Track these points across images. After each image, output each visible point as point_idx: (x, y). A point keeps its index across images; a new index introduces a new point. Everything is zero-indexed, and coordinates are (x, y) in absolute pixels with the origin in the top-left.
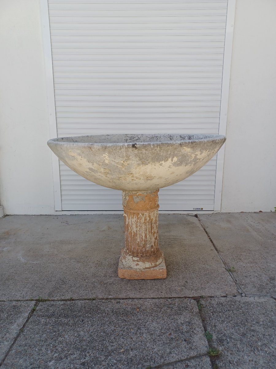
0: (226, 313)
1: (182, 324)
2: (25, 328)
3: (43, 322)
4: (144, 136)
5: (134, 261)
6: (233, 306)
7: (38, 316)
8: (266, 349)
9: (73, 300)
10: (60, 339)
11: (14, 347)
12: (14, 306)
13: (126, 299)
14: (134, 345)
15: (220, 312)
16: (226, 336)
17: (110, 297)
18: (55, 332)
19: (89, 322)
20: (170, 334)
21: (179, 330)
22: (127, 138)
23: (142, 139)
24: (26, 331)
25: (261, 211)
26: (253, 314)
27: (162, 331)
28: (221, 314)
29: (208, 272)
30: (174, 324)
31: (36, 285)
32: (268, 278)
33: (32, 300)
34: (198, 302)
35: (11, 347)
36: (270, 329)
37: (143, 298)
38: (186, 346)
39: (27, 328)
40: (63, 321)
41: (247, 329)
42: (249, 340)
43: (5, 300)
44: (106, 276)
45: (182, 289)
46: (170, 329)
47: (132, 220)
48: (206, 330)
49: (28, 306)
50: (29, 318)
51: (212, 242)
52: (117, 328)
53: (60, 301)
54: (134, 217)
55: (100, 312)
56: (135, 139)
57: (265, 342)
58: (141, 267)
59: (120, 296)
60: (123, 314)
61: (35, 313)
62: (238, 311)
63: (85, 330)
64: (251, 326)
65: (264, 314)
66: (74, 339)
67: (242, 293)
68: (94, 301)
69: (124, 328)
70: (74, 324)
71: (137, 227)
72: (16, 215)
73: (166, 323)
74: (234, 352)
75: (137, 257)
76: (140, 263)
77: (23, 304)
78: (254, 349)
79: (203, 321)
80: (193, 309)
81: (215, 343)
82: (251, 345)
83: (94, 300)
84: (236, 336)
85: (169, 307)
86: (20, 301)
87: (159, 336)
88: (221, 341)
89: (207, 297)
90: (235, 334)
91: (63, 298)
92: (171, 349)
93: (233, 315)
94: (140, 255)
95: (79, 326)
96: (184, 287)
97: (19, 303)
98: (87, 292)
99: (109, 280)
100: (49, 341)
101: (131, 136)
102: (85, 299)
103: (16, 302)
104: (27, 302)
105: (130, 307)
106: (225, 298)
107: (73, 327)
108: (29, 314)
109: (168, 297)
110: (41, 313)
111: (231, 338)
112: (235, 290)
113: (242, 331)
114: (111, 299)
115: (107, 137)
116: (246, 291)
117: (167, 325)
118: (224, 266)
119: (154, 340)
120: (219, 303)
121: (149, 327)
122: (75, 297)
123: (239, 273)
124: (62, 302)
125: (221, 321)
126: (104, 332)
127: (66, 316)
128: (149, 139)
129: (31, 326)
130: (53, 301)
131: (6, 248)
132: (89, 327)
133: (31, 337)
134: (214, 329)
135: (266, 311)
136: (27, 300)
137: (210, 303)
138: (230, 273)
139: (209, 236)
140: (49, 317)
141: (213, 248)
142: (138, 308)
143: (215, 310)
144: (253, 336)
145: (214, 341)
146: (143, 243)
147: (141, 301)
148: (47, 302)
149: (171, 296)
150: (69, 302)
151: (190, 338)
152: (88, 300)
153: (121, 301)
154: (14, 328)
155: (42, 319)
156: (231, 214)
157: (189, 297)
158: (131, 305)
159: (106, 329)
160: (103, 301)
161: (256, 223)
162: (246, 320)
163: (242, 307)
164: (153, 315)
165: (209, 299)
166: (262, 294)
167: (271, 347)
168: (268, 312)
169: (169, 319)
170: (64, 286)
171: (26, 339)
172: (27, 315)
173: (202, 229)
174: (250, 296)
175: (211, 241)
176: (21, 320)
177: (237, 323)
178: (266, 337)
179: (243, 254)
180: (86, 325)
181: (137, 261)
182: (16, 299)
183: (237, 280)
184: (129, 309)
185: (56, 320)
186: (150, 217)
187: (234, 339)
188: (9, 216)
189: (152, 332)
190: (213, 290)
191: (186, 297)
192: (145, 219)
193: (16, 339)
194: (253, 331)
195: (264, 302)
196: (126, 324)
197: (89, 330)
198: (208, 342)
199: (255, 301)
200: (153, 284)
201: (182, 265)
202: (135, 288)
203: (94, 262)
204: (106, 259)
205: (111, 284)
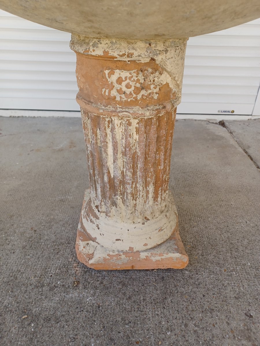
44: (43, 286)
173: (240, 150)
200: (160, 323)
201: (224, 249)
202: (112, 340)
203: (22, 234)
204: (52, 223)
205: (48, 320)
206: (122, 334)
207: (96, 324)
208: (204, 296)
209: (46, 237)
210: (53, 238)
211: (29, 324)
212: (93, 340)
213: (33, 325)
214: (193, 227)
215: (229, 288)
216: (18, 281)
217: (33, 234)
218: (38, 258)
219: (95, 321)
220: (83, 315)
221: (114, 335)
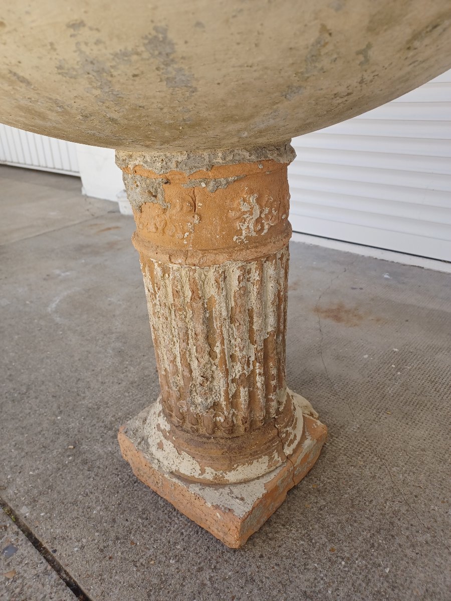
5: (159, 426)
13: (42, 551)
17: (24, 511)
58: (166, 463)
76: (169, 446)
94: (174, 418)
131: (68, 274)
181: (164, 433)
200: (175, 543)
202: (114, 521)
205: (85, 462)
206: (127, 524)
207: (116, 496)
208: (261, 556)
211: (69, 456)
212: (99, 508)
213: (70, 458)
214: (352, 466)
215: (310, 575)
216: (96, 412)
217: (152, 374)
218: (134, 400)
219: (118, 492)
220: (115, 479)
221: (120, 519)
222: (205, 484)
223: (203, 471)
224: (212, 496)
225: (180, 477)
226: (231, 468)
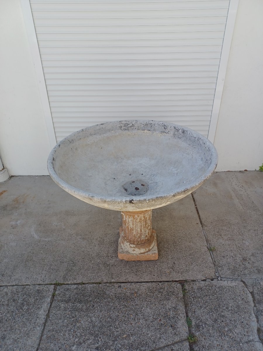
0: (204, 299)
1: (169, 309)
2: (50, 314)
3: (62, 308)
4: (138, 122)
5: (131, 247)
6: (210, 291)
7: (59, 301)
8: (230, 335)
9: (84, 284)
10: (78, 325)
11: (45, 332)
12: (38, 290)
13: (126, 282)
14: (133, 330)
15: (199, 297)
16: (202, 322)
17: (113, 281)
18: (73, 317)
19: (99, 308)
20: (160, 320)
21: (167, 316)
22: (121, 125)
23: (136, 125)
24: (51, 316)
25: (246, 170)
26: (225, 300)
27: (154, 317)
28: (200, 299)
29: (192, 251)
30: (163, 310)
31: (51, 268)
32: (242, 259)
33: (52, 284)
34: (183, 286)
35: (43, 332)
36: (236, 315)
37: (140, 281)
38: (172, 332)
39: (52, 314)
40: (78, 306)
41: (218, 315)
42: (219, 325)
43: (30, 284)
44: (109, 256)
45: (171, 272)
46: (160, 315)
47: (129, 219)
48: (187, 316)
49: (49, 290)
50: (51, 303)
51: (198, 213)
52: (120, 313)
53: (73, 285)
54: (131, 217)
55: (106, 297)
56: (129, 126)
57: (230, 328)
58: (137, 253)
59: (121, 280)
60: (124, 299)
61: (55, 298)
62: (214, 296)
63: (96, 316)
64: (222, 312)
65: (233, 299)
66: (88, 325)
67: (218, 277)
68: (100, 285)
69: (125, 313)
70: (87, 309)
71: (133, 225)
72: (21, 176)
73: (157, 309)
74: (207, 337)
75: (134, 245)
76: (137, 249)
77: (45, 288)
78: (222, 335)
79: (186, 306)
80: (178, 294)
81: (193, 329)
82: (220, 331)
83: (100, 283)
84: (210, 322)
85: (160, 292)
86: (41, 285)
87: (152, 322)
88: (198, 326)
89: (190, 281)
90: (209, 319)
91: (75, 282)
92: (161, 334)
93: (209, 300)
94: (136, 243)
95: (91, 311)
96: (172, 269)
97: (41, 287)
98: (94, 275)
99: (111, 261)
100: (70, 326)
101: (125, 123)
102: (93, 283)
103: (39, 286)
104: (47, 286)
105: (129, 291)
106: (205, 282)
107: (86, 312)
108: (51, 299)
109: (159, 281)
110: (60, 298)
111: (206, 324)
112: (213, 273)
113: (214, 317)
114: (114, 283)
115: (101, 126)
116: (222, 274)
117: (158, 310)
118: (206, 245)
119: (148, 326)
120: (199, 287)
121: (144, 312)
122: (85, 280)
123: (218, 252)
124: (75, 285)
125: (199, 307)
126: (111, 318)
127: (80, 302)
128: (143, 125)
129: (54, 312)
130: (68, 284)
131: (20, 222)
132: (99, 312)
133: (56, 322)
134: (193, 315)
135: (235, 295)
136: (47, 284)
137: (192, 288)
138: (211, 252)
139: (196, 205)
140: (67, 302)
141: (199, 222)
142: (136, 293)
143: (196, 295)
144: (222, 321)
145: (193, 327)
146: (139, 235)
147: (138, 285)
148: (63, 286)
149: (161, 280)
150: (80, 286)
151: (175, 324)
152: (95, 283)
153: (122, 285)
154: (42, 313)
155: (62, 304)
156: (218, 173)
157: (176, 281)
158: (130, 289)
159: (112, 315)
160: (108, 284)
161: (239, 186)
162: (219, 306)
163: (217, 292)
164: (148, 300)
165: (191, 283)
166: (234, 277)
167: (234, 333)
168: (236, 297)
169: (160, 304)
170: (74, 268)
171: (53, 324)
172: (49, 300)
174: (224, 280)
175: (197, 211)
176: (46, 305)
177: (212, 309)
178: (232, 322)
179: (224, 228)
180: (96, 311)
181: (134, 247)
182: (38, 283)
183: (216, 261)
184: (128, 294)
185: (73, 305)
186: (144, 217)
187: (208, 325)
188: (14, 177)
189: (147, 318)
190: (195, 273)
191: (173, 281)
192: (140, 219)
193: (45, 324)
194: (223, 316)
195: (235, 287)
196: (127, 310)
197: (99, 316)
198: (189, 328)
199: (228, 285)
200: (147, 266)
201: (171, 243)
202: (132, 270)
203: (97, 239)
204: (107, 235)
205: (112, 266)
207: (127, 266)
209: (106, 240)
210: (109, 241)
212: (127, 270)
217: (101, 239)
221: (133, 269)
222: (147, 252)
223: (146, 250)
224: (150, 253)
225: (141, 253)
226: (150, 247)
